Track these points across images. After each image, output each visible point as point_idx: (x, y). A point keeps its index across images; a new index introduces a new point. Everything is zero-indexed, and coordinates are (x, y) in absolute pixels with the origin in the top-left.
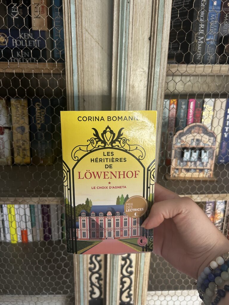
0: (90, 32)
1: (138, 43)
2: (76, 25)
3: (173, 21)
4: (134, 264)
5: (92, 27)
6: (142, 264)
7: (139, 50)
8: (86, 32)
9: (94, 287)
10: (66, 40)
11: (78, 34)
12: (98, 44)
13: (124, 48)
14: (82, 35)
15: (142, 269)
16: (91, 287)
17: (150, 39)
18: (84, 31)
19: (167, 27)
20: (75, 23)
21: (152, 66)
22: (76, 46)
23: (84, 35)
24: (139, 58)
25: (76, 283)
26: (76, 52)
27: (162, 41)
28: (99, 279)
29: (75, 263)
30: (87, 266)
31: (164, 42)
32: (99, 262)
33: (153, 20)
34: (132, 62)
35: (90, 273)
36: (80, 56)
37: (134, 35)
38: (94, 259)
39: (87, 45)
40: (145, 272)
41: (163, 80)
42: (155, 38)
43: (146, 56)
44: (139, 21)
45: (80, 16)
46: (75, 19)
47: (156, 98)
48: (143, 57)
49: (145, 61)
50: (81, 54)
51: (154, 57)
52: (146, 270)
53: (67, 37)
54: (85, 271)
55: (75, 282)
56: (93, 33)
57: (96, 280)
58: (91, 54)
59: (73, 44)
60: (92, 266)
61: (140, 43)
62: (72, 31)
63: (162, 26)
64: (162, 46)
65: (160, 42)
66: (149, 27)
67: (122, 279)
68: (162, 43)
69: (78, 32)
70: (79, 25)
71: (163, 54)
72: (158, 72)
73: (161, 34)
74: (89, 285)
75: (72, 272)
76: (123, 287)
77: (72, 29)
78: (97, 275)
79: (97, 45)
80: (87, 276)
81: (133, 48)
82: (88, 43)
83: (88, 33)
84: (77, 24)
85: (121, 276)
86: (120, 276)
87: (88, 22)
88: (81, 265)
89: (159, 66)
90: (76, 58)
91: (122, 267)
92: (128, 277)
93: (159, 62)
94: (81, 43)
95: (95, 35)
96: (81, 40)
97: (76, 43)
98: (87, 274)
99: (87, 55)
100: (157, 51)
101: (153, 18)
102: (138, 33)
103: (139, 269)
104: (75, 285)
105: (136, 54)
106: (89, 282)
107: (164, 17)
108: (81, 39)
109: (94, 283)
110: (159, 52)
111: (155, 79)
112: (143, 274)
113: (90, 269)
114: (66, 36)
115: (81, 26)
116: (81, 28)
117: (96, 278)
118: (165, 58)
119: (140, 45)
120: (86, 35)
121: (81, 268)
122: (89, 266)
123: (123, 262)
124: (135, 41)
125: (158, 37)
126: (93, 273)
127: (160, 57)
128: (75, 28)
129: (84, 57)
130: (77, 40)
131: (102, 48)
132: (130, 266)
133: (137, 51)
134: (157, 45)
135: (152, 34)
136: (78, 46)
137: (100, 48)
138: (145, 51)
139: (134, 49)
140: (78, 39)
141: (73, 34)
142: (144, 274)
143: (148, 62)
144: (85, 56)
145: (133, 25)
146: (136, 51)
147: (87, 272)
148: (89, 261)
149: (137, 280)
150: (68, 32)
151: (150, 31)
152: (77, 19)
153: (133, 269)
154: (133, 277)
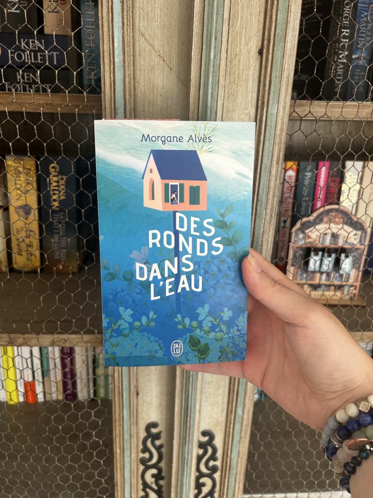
0: (147, 38)
1: (237, 60)
2: (123, 23)
3: (304, 20)
4: (219, 454)
5: (153, 28)
6: (234, 455)
7: (239, 74)
8: (141, 36)
9: (148, 490)
10: (103, 52)
11: (126, 41)
12: (164, 60)
13: (211, 69)
14: (133, 42)
15: (234, 464)
16: (144, 490)
17: (260, 52)
18: (137, 34)
19: (293, 30)
20: (121, 20)
21: (263, 103)
22: (122, 64)
23: (137, 44)
24: (239, 88)
25: (117, 485)
26: (122, 76)
27: (283, 57)
28: (158, 477)
29: (116, 451)
30: (137, 456)
31: (287, 58)
32: (159, 448)
33: (268, 17)
34: (226, 96)
35: (142, 468)
36: (130, 83)
37: (232, 44)
38: (149, 444)
39: (142, 62)
40: (239, 469)
41: (283, 129)
42: (271, 51)
43: (253, 85)
44: (242, 18)
45: (131, 6)
46: (121, 13)
47: (269, 164)
48: (247, 87)
49: (250, 94)
50: (131, 79)
51: (267, 88)
52: (241, 465)
53: (106, 47)
54: (134, 465)
55: (115, 483)
56: (154, 40)
57: (153, 480)
58: (150, 79)
59: (116, 60)
60: (147, 455)
61: (242, 59)
62: (115, 35)
63: (284, 28)
64: (284, 66)
65: (279, 59)
66: (259, 30)
67: (198, 479)
68: (283, 60)
69: (126, 38)
70: (129, 24)
71: (284, 82)
72: (274, 115)
73: (282, 44)
74: (141, 487)
75: (110, 467)
76: (200, 492)
77: (116, 30)
78: (154, 471)
79: (162, 62)
80: (137, 473)
81: (228, 70)
82: (145, 59)
83: (144, 40)
84: (125, 21)
85: (197, 474)
86: (195, 474)
87: (145, 19)
88: (127, 453)
89: (277, 105)
90: (122, 87)
91: (199, 458)
92: (210, 476)
93: (276, 96)
94: (132, 59)
95: (157, 45)
96: (132, 53)
97: (122, 57)
98: (137, 469)
99: (143, 80)
100: (273, 75)
101: (268, 13)
102: (239, 41)
103: (228, 464)
104: (116, 487)
105: (235, 81)
106: (140, 482)
107: (288, 11)
108: (132, 50)
109: (150, 484)
110: (278, 77)
111: (267, 128)
112: (235, 472)
113: (143, 461)
114: (103, 44)
115: (131, 25)
116: (131, 30)
117: (153, 476)
118: (287, 90)
119: (241, 63)
120: (141, 43)
121: (127, 460)
122: (141, 455)
123: (201, 452)
124: (232, 56)
125: (276, 48)
126: (147, 468)
127: (279, 87)
128: (121, 29)
129: (137, 85)
130: (124, 53)
131: (171, 69)
132: (213, 457)
133: (237, 74)
134: (274, 64)
135: (265, 42)
136: (127, 64)
137: (166, 69)
138: (251, 76)
139: (230, 72)
140: (126, 52)
141: (116, 40)
142: (237, 473)
143: (255, 96)
144: (139, 83)
145: (229, 24)
146: (234, 74)
147: (137, 465)
148: (141, 447)
149: (224, 482)
150: (107, 37)
151: (261, 36)
152: (125, 13)
153: (218, 463)
154: (217, 476)
